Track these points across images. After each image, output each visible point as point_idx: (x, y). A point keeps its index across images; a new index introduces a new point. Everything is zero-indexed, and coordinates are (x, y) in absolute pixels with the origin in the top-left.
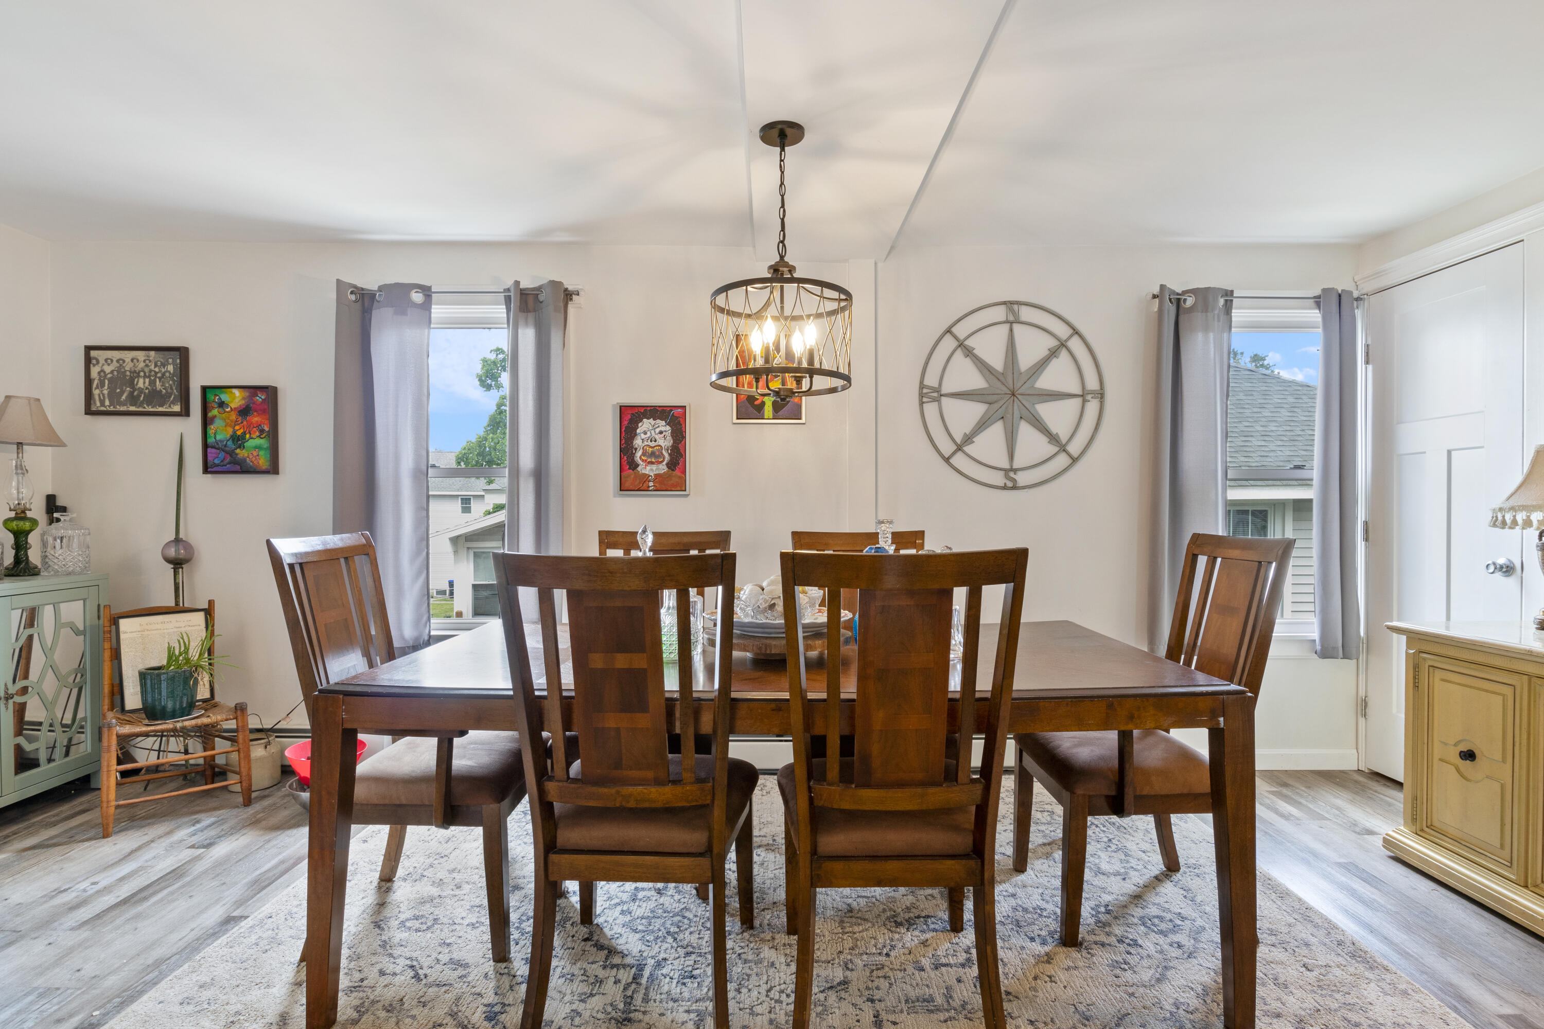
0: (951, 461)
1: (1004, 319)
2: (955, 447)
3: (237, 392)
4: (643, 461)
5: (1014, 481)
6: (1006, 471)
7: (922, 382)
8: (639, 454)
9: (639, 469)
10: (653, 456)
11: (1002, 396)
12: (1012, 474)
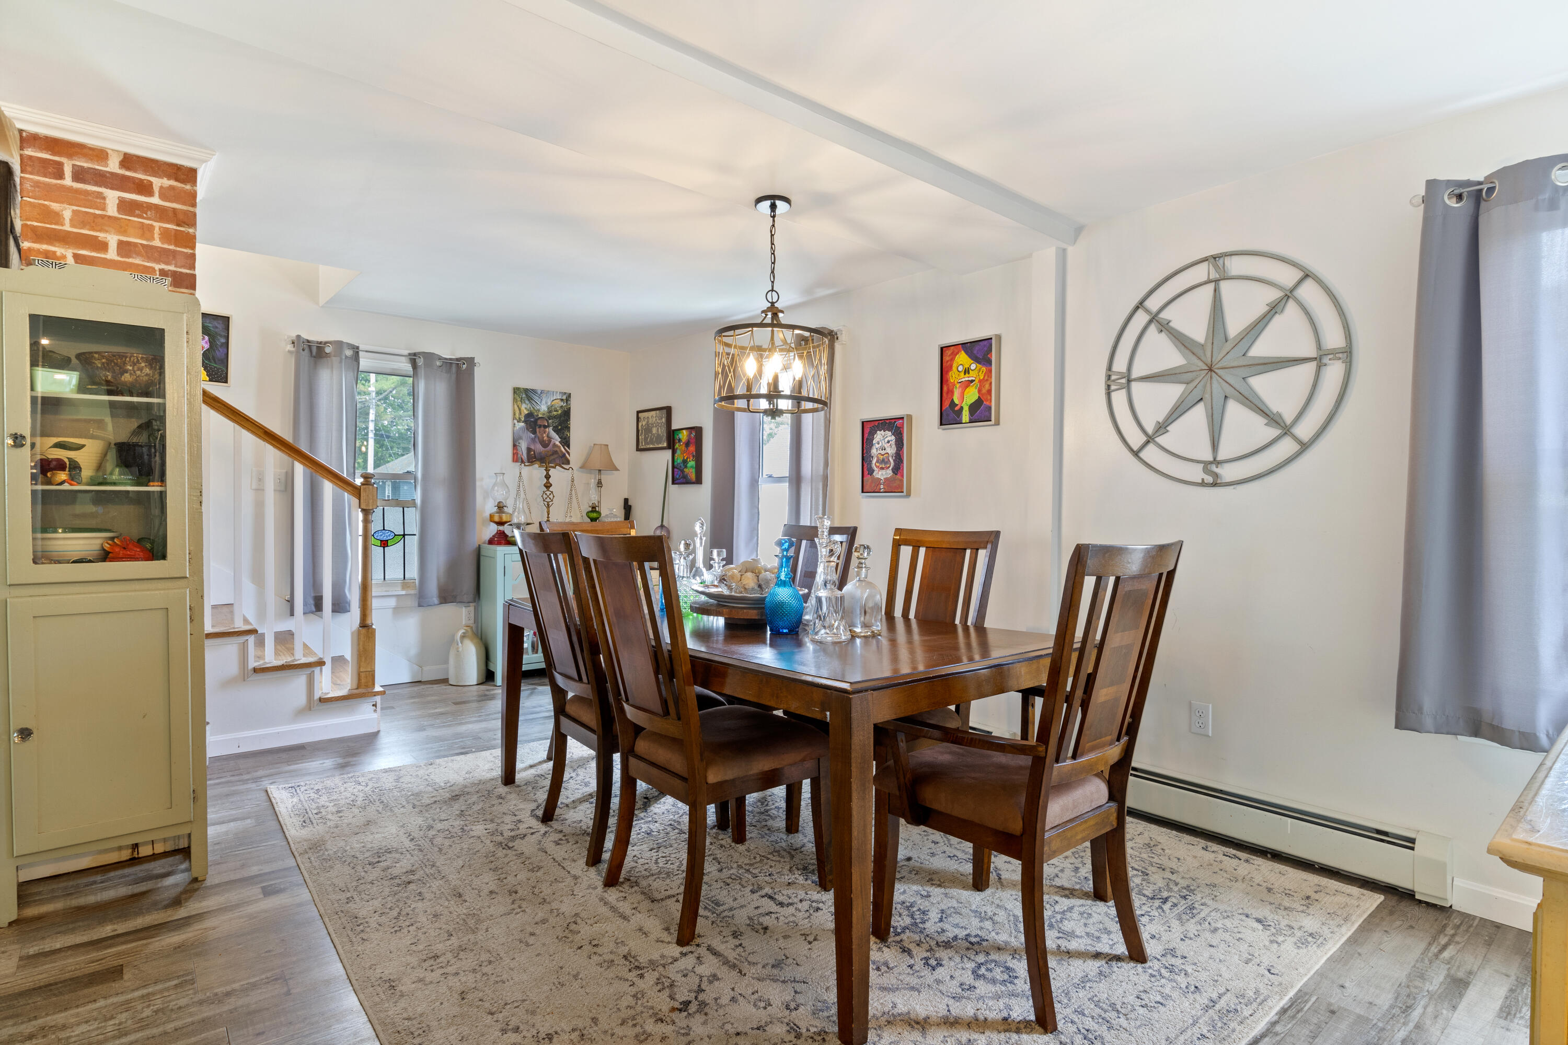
0: (1142, 455)
1: (1205, 278)
2: (1144, 439)
3: (684, 431)
4: (877, 467)
5: (1216, 475)
6: (1206, 464)
7: (1110, 368)
8: (874, 461)
9: (874, 474)
10: (883, 462)
11: (1198, 373)
12: (1214, 468)
